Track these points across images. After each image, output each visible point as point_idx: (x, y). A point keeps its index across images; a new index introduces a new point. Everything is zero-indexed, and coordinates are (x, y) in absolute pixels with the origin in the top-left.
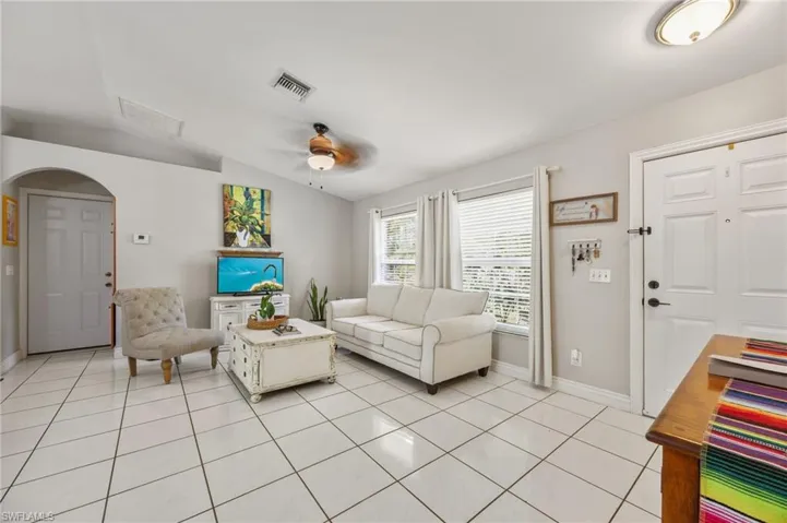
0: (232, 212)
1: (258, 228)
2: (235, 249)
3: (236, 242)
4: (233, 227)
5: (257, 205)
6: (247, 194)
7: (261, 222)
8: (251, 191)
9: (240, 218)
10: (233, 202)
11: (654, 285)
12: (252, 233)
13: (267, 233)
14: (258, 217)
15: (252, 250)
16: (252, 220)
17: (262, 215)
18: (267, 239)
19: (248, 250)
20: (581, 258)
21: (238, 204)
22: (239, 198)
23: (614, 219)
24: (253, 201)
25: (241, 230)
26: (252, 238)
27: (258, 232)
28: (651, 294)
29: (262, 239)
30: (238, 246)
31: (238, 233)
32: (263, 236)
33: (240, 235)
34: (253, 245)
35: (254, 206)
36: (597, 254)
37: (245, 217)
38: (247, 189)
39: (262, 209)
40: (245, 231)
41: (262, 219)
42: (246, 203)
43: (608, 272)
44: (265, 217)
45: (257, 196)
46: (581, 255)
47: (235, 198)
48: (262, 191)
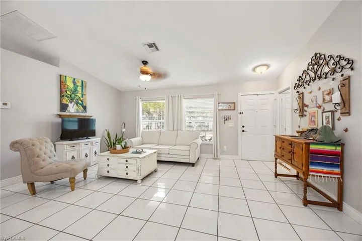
0: (66, 92)
1: (80, 102)
2: (68, 114)
3: (68, 109)
4: (67, 101)
5: (79, 89)
6: (74, 83)
7: (81, 99)
8: (76, 80)
9: (70, 95)
10: (66, 86)
11: (243, 127)
12: (77, 105)
13: (84, 105)
14: (80, 95)
15: (78, 114)
16: (77, 97)
17: (82, 95)
18: (85, 108)
19: (75, 114)
20: (226, 120)
21: (69, 87)
22: (70, 84)
23: (235, 109)
24: (77, 86)
25: (71, 103)
26: (77, 107)
27: (80, 104)
28: (243, 129)
29: (82, 108)
30: (69, 112)
31: (69, 104)
32: (83, 106)
33: (70, 105)
34: (78, 112)
35: (78, 90)
36: (230, 119)
37: (73, 95)
38: (74, 79)
39: (82, 92)
40: (73, 103)
41: (82, 97)
42: (74, 87)
43: (233, 124)
44: (84, 96)
45: (79, 84)
46: (227, 119)
47: (67, 83)
48: (82, 81)
